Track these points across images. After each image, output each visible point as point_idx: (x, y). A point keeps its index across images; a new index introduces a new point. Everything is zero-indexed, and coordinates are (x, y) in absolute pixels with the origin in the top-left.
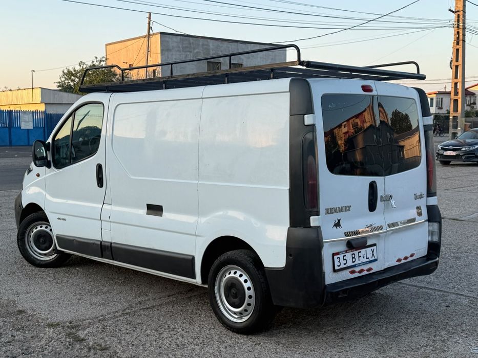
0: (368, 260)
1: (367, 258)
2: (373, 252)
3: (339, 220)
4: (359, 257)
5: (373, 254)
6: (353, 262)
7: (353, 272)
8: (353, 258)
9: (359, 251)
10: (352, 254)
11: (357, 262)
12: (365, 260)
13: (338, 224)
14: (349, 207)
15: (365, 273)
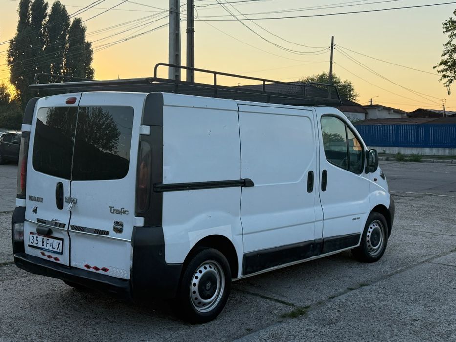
0: (53, 249)
1: (53, 248)
2: (59, 245)
3: (37, 208)
4: (48, 244)
5: (58, 247)
6: (43, 246)
7: (43, 254)
8: (43, 242)
9: (48, 239)
10: (43, 239)
11: (45, 247)
12: (51, 248)
13: (35, 211)
14: (42, 199)
15: (52, 260)
